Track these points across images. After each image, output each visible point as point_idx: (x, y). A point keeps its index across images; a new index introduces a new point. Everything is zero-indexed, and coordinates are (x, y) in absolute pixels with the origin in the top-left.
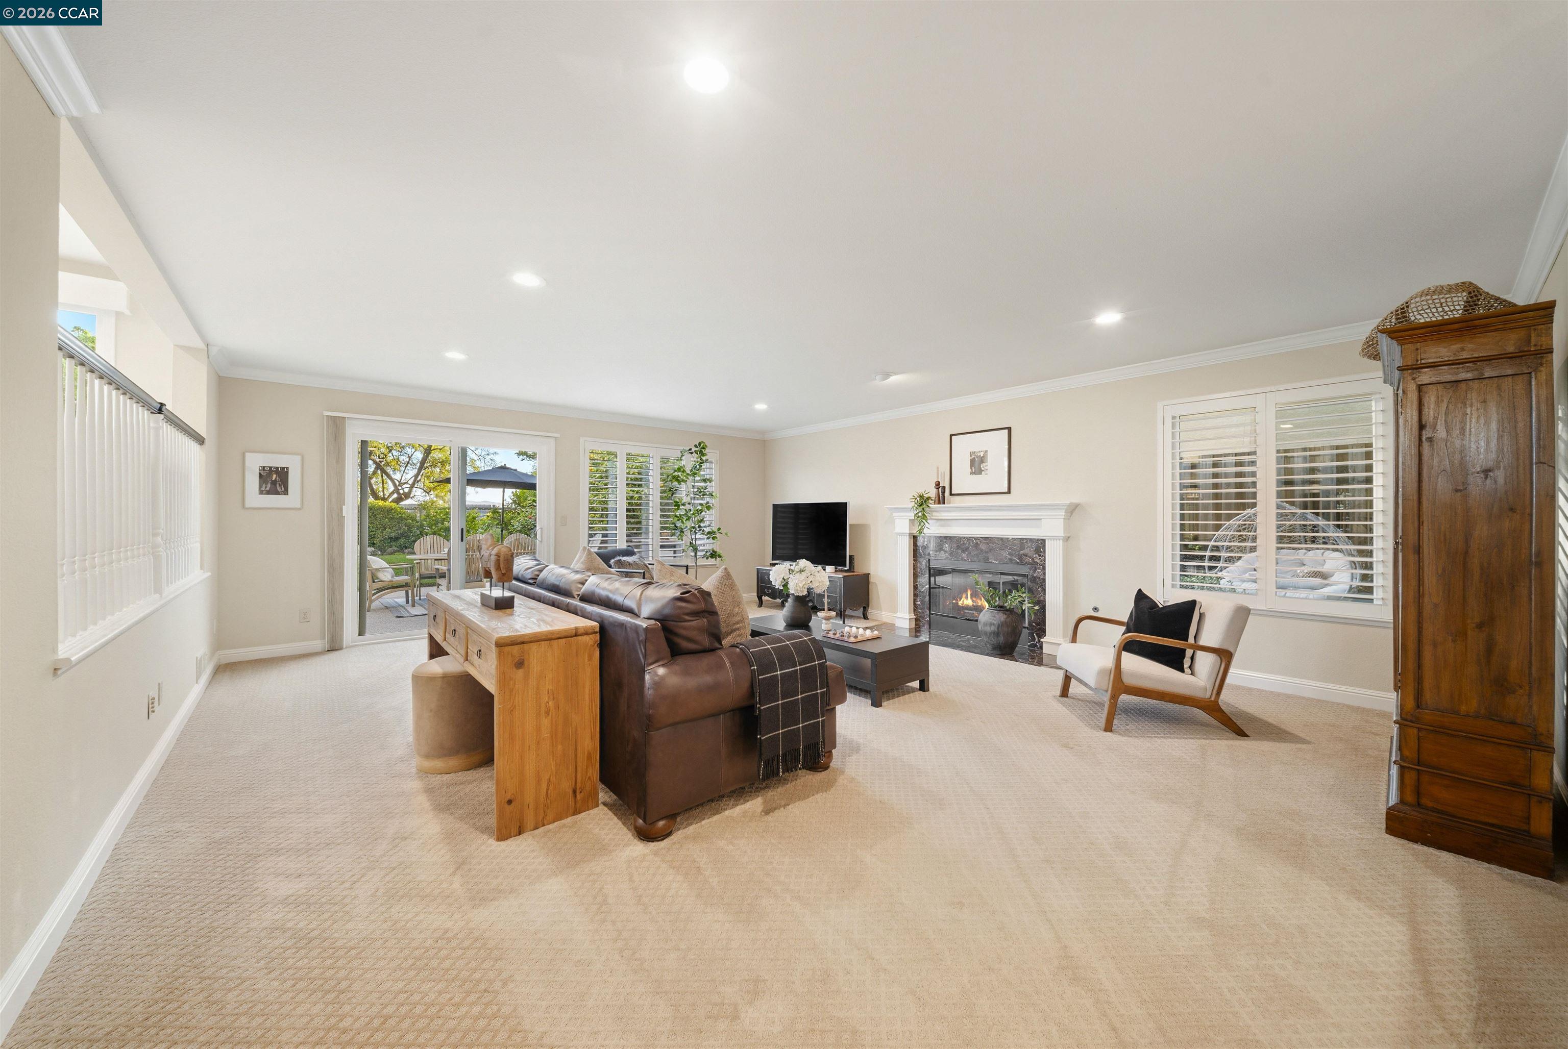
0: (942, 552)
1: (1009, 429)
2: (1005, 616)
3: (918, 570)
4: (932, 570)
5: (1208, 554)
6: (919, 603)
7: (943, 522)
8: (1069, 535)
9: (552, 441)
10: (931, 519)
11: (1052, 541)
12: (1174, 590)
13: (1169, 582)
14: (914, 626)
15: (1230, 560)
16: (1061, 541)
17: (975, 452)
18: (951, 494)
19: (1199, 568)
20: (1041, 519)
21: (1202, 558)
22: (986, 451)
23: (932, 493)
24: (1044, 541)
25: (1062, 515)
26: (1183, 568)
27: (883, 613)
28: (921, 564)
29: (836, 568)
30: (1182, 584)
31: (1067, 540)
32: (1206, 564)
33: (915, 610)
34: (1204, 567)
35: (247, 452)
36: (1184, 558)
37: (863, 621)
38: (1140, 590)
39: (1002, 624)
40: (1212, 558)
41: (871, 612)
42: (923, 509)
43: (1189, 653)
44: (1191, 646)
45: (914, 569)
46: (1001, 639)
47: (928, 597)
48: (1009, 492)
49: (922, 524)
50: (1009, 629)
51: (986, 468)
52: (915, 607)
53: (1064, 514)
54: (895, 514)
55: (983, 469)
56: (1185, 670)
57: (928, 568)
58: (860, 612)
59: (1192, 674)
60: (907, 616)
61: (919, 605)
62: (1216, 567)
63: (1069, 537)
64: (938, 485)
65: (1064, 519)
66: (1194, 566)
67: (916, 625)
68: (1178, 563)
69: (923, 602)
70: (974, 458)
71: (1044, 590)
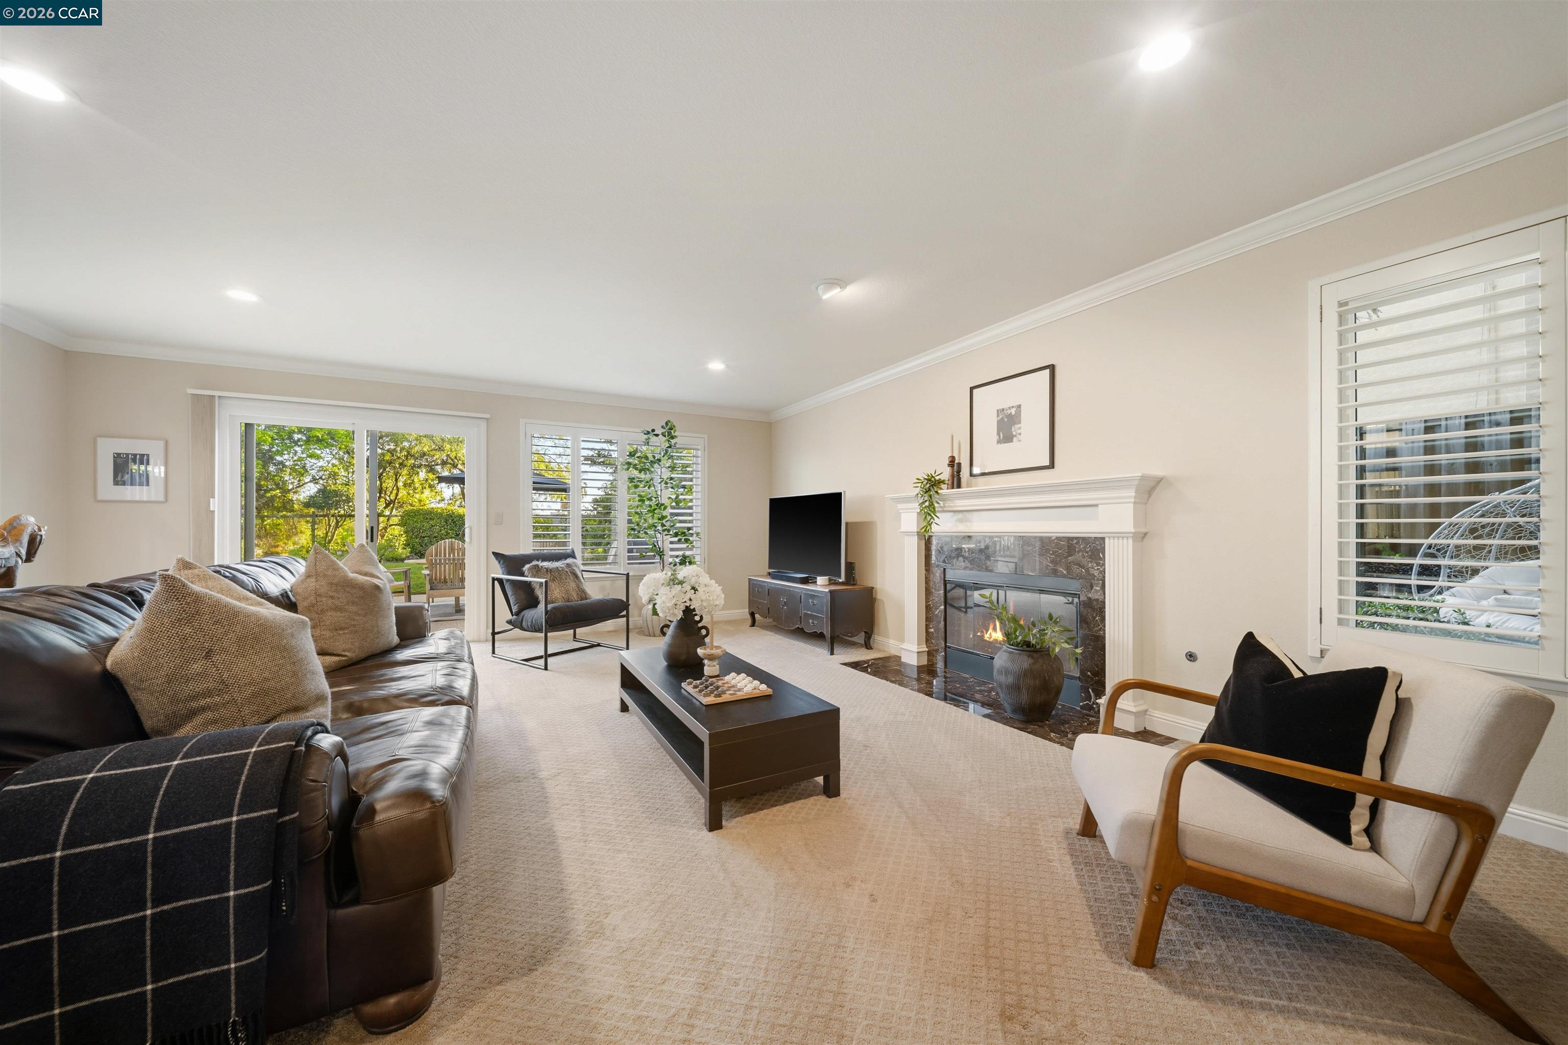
0: (961, 559)
1: (1052, 368)
2: (1031, 661)
3: (931, 584)
4: (948, 585)
5: (1417, 561)
6: (932, 630)
7: (960, 516)
8: (1145, 530)
9: (483, 425)
10: (944, 511)
11: (1116, 540)
12: (1342, 629)
13: (1331, 614)
14: (925, 663)
15: (1459, 574)
16: (1130, 541)
17: (1003, 410)
18: (971, 475)
19: (1400, 588)
20: (1096, 505)
21: (1405, 570)
22: (1019, 406)
23: (945, 473)
24: (1103, 539)
25: (1130, 497)
26: (1367, 589)
27: (891, 641)
28: (935, 575)
29: (830, 580)
30: (1360, 618)
31: (1143, 538)
32: (1414, 581)
33: (927, 640)
34: (1409, 586)
35: (101, 436)
36: (1365, 569)
37: (864, 650)
38: (1250, 636)
39: (1025, 674)
40: (1426, 571)
41: (877, 639)
42: (930, 496)
43: (1363, 801)
44: (1368, 788)
45: (926, 582)
46: (1025, 698)
47: (943, 623)
48: (1052, 465)
49: (929, 518)
50: (1037, 682)
51: (1019, 431)
52: (929, 638)
53: (1134, 494)
54: (900, 506)
55: (1014, 433)
56: (1355, 839)
57: (942, 582)
58: (860, 638)
59: (1375, 847)
60: (915, 648)
61: (932, 633)
62: (1432, 587)
63: (1146, 534)
64: (952, 462)
65: (1135, 503)
66: (1391, 584)
67: (928, 660)
68: (1353, 578)
69: (937, 630)
70: (1003, 418)
71: (1103, 619)
